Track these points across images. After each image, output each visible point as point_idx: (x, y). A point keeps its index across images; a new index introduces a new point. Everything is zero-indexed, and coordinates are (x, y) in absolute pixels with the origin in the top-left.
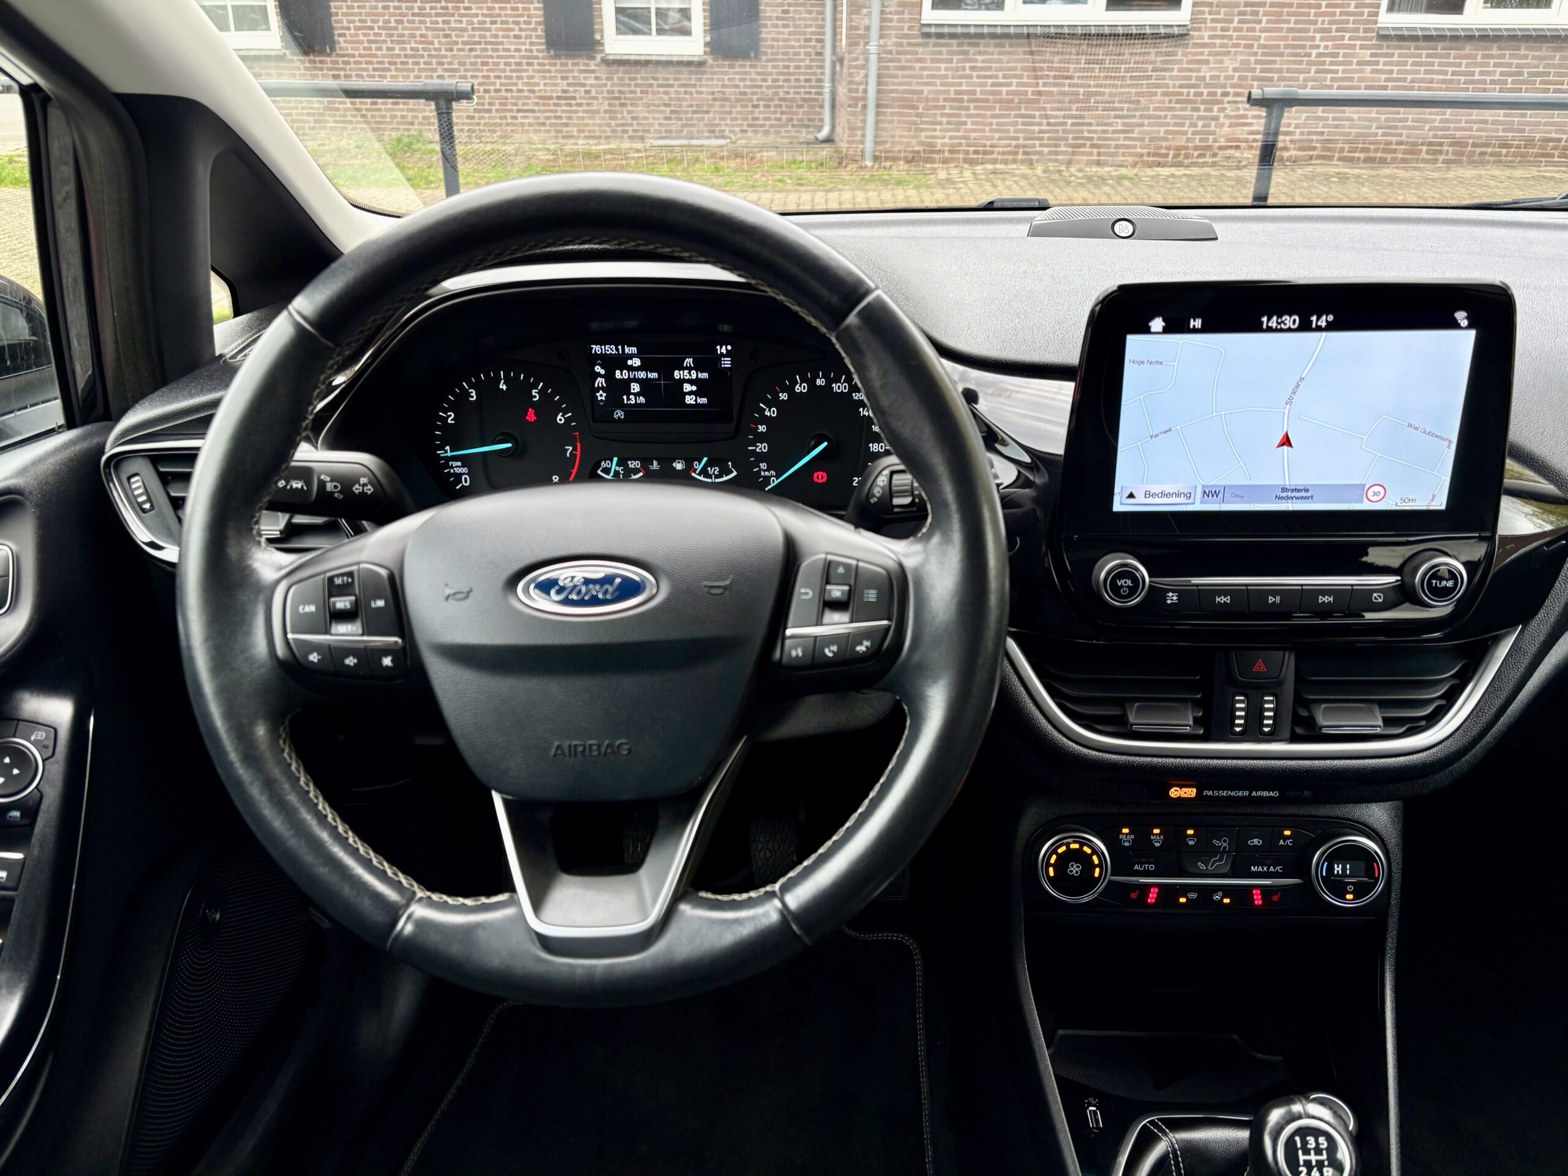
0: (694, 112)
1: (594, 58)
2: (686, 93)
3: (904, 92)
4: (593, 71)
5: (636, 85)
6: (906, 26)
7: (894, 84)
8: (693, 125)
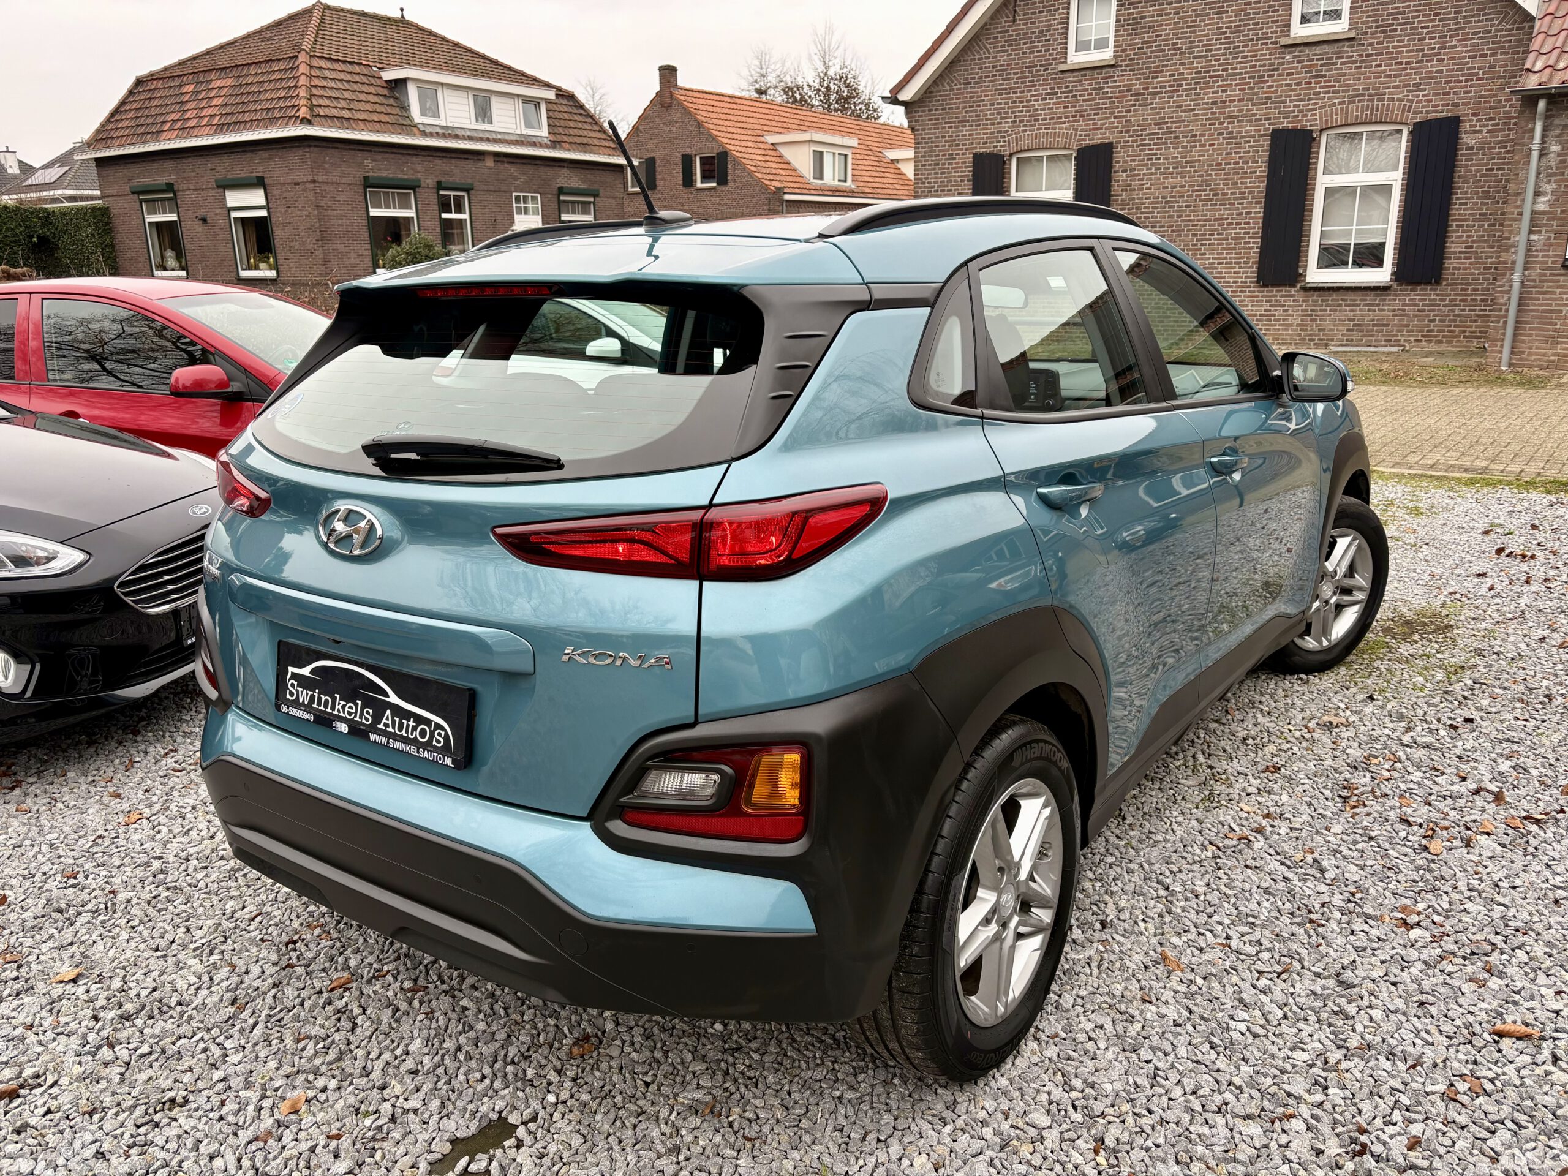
0: (1374, 325)
1: (1294, 286)
2: (1369, 310)
3: (1543, 311)
4: (1293, 296)
5: (1327, 305)
6: (1550, 261)
7: (1535, 305)
8: (1372, 336)
